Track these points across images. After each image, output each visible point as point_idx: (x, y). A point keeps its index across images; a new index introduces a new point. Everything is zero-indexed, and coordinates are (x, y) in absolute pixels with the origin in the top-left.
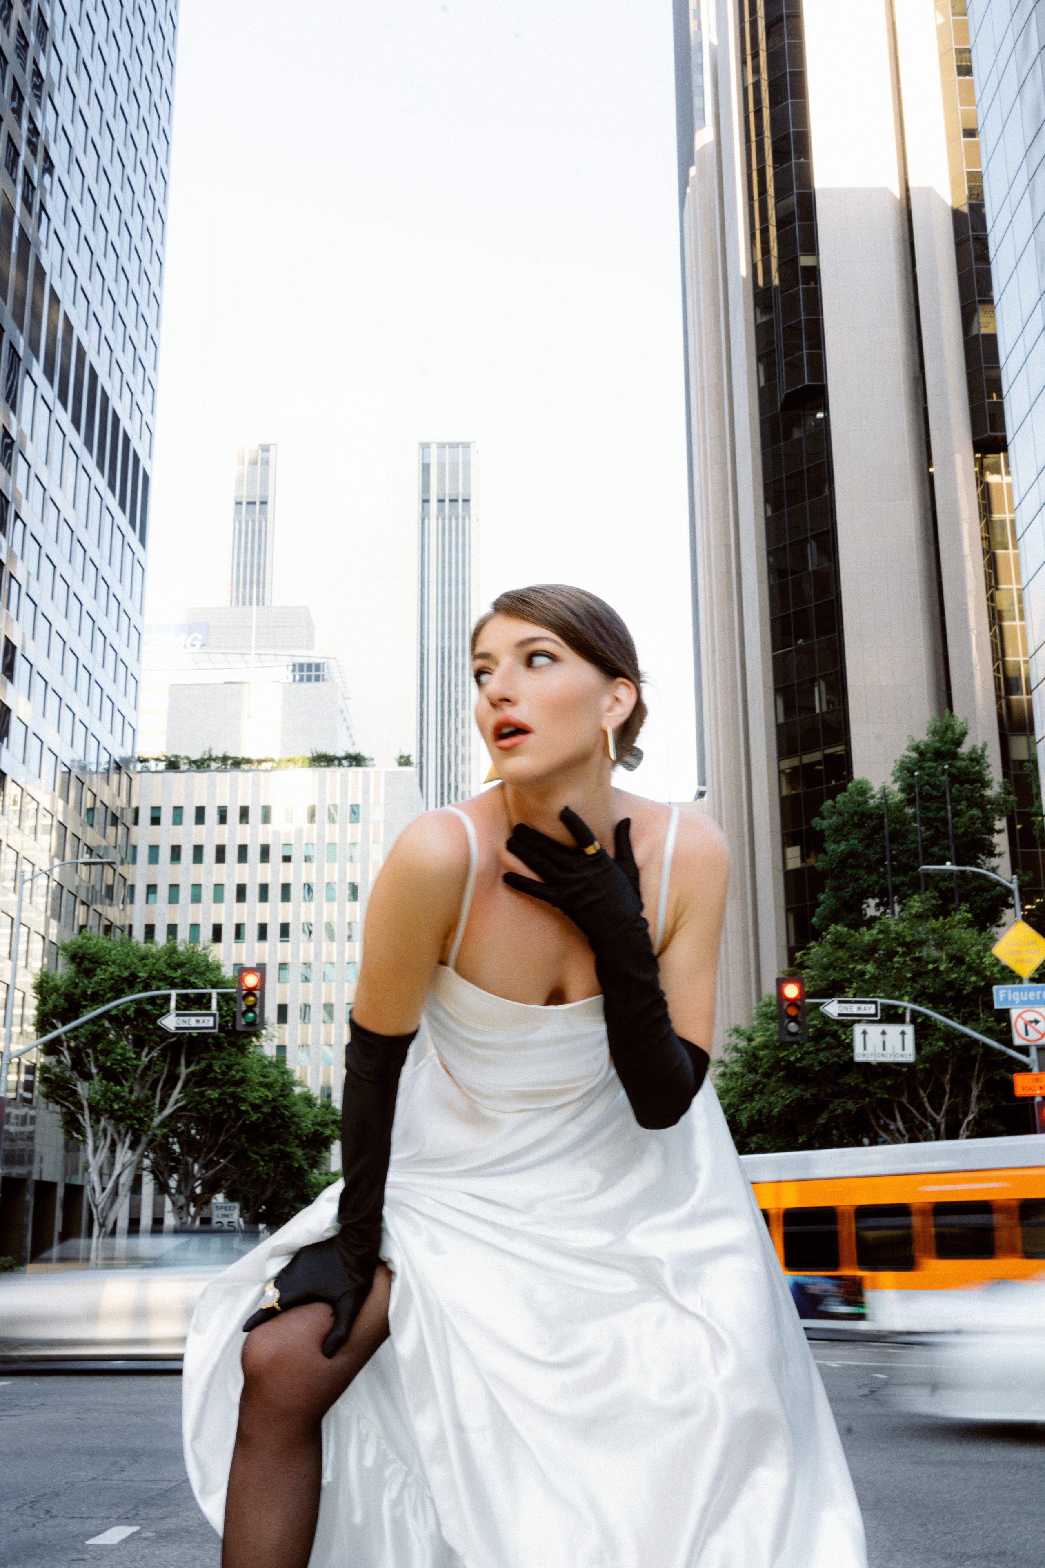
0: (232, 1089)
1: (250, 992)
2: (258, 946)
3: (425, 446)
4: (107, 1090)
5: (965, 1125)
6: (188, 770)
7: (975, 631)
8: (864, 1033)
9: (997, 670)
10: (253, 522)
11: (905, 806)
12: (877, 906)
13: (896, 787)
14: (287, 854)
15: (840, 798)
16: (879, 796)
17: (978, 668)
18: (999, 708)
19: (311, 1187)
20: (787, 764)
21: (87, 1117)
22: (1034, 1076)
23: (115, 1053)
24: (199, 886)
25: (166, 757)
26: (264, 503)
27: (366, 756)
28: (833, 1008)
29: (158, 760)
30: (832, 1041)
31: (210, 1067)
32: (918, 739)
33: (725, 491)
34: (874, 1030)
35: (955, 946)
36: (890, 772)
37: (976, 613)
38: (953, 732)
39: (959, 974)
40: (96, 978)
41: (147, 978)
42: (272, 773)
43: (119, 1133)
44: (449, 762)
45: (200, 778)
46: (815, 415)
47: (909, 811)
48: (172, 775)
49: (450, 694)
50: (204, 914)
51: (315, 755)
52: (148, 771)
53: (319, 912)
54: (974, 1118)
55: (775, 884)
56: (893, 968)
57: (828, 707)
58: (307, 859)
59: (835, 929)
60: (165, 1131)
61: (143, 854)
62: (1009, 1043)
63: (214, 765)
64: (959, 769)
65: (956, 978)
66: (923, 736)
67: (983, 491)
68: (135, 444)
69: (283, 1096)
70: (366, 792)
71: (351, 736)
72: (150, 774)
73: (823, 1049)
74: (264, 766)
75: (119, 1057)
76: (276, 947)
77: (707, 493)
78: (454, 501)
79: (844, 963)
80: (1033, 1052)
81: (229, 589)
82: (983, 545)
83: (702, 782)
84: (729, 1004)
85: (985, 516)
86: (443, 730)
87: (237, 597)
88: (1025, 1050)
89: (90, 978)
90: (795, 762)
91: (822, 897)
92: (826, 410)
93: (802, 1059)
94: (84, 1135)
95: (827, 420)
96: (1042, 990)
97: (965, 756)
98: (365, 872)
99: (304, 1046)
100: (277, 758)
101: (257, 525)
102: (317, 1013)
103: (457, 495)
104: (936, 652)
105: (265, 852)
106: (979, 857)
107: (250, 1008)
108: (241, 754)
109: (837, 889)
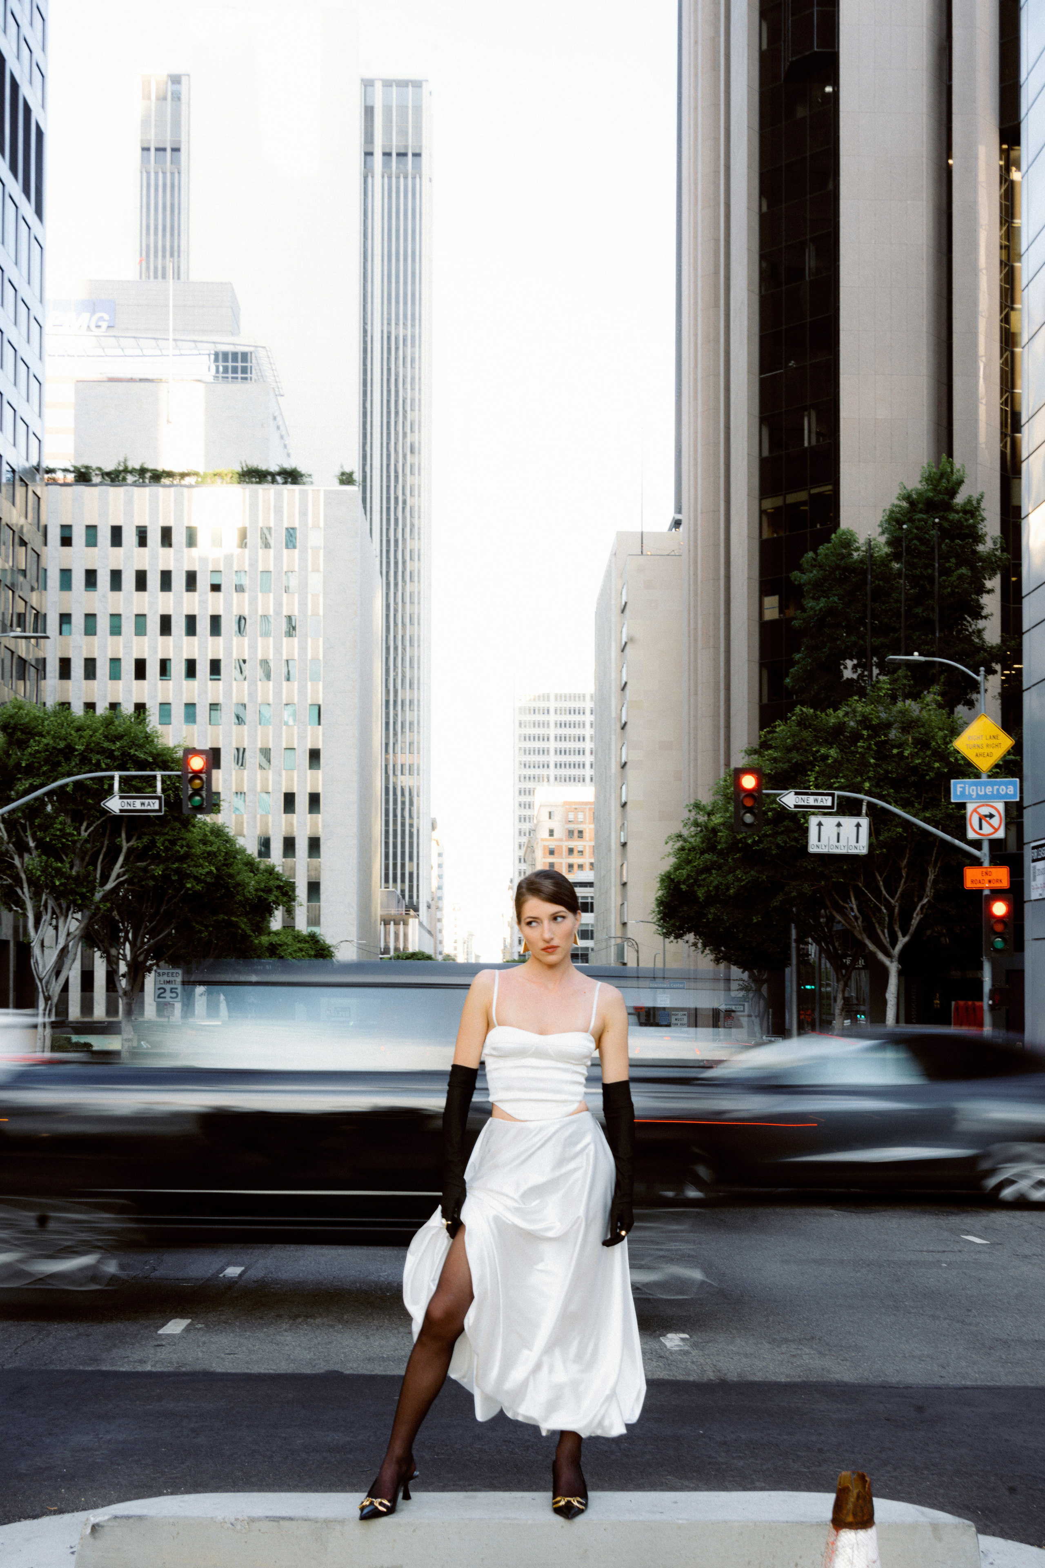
0: (175, 866)
1: (197, 774)
2: (187, 684)
3: (368, 84)
4: (47, 865)
5: (918, 908)
6: (101, 484)
7: (984, 359)
8: (820, 824)
9: (1005, 403)
10: (164, 173)
11: (891, 560)
12: (855, 667)
13: (883, 539)
14: (216, 582)
15: (822, 550)
16: (864, 549)
17: (984, 401)
18: (1004, 446)
19: (255, 950)
20: (768, 504)
21: (26, 890)
22: (984, 870)
23: (53, 828)
24: (119, 616)
25: (75, 467)
26: (176, 150)
27: (303, 472)
28: (790, 799)
29: (65, 470)
30: (791, 824)
31: (153, 842)
32: (910, 488)
33: (717, 172)
34: (830, 822)
35: (922, 730)
36: (878, 523)
37: (986, 337)
38: (948, 481)
39: (923, 759)
40: (29, 750)
41: (84, 751)
42: (196, 489)
43: (60, 906)
44: (396, 472)
45: (115, 494)
46: (825, 87)
47: (896, 566)
48: (82, 489)
49: (397, 392)
50: (125, 647)
51: (245, 469)
52: (54, 482)
53: (253, 647)
54: (929, 902)
55: (750, 635)
56: (857, 752)
57: (818, 440)
58: (240, 589)
59: (801, 710)
60: (108, 905)
61: (54, 579)
62: (963, 837)
63: (130, 479)
64: (951, 522)
65: (920, 764)
66: (915, 483)
67: (1006, 191)
68: (25, 90)
69: (226, 865)
70: (304, 513)
71: (285, 446)
72: (58, 487)
73: (782, 833)
74: (187, 480)
75: (58, 833)
76: (206, 686)
77: (696, 173)
78: (402, 155)
79: (808, 745)
80: (986, 846)
81: (138, 259)
82: (1001, 254)
83: (679, 510)
84: (696, 760)
85: (1006, 221)
86: (389, 434)
87: (148, 268)
88: (977, 844)
89: (24, 750)
90: (778, 501)
91: (797, 656)
92: (836, 84)
93: (760, 841)
94: (24, 909)
95: (836, 94)
96: (1000, 784)
97: (959, 507)
98: (303, 604)
99: (239, 793)
100: (201, 471)
101: (168, 175)
102: (253, 758)
103: (406, 147)
104: (939, 382)
105: (191, 580)
106: (965, 619)
107: (197, 792)
108: (161, 467)
109: (813, 648)
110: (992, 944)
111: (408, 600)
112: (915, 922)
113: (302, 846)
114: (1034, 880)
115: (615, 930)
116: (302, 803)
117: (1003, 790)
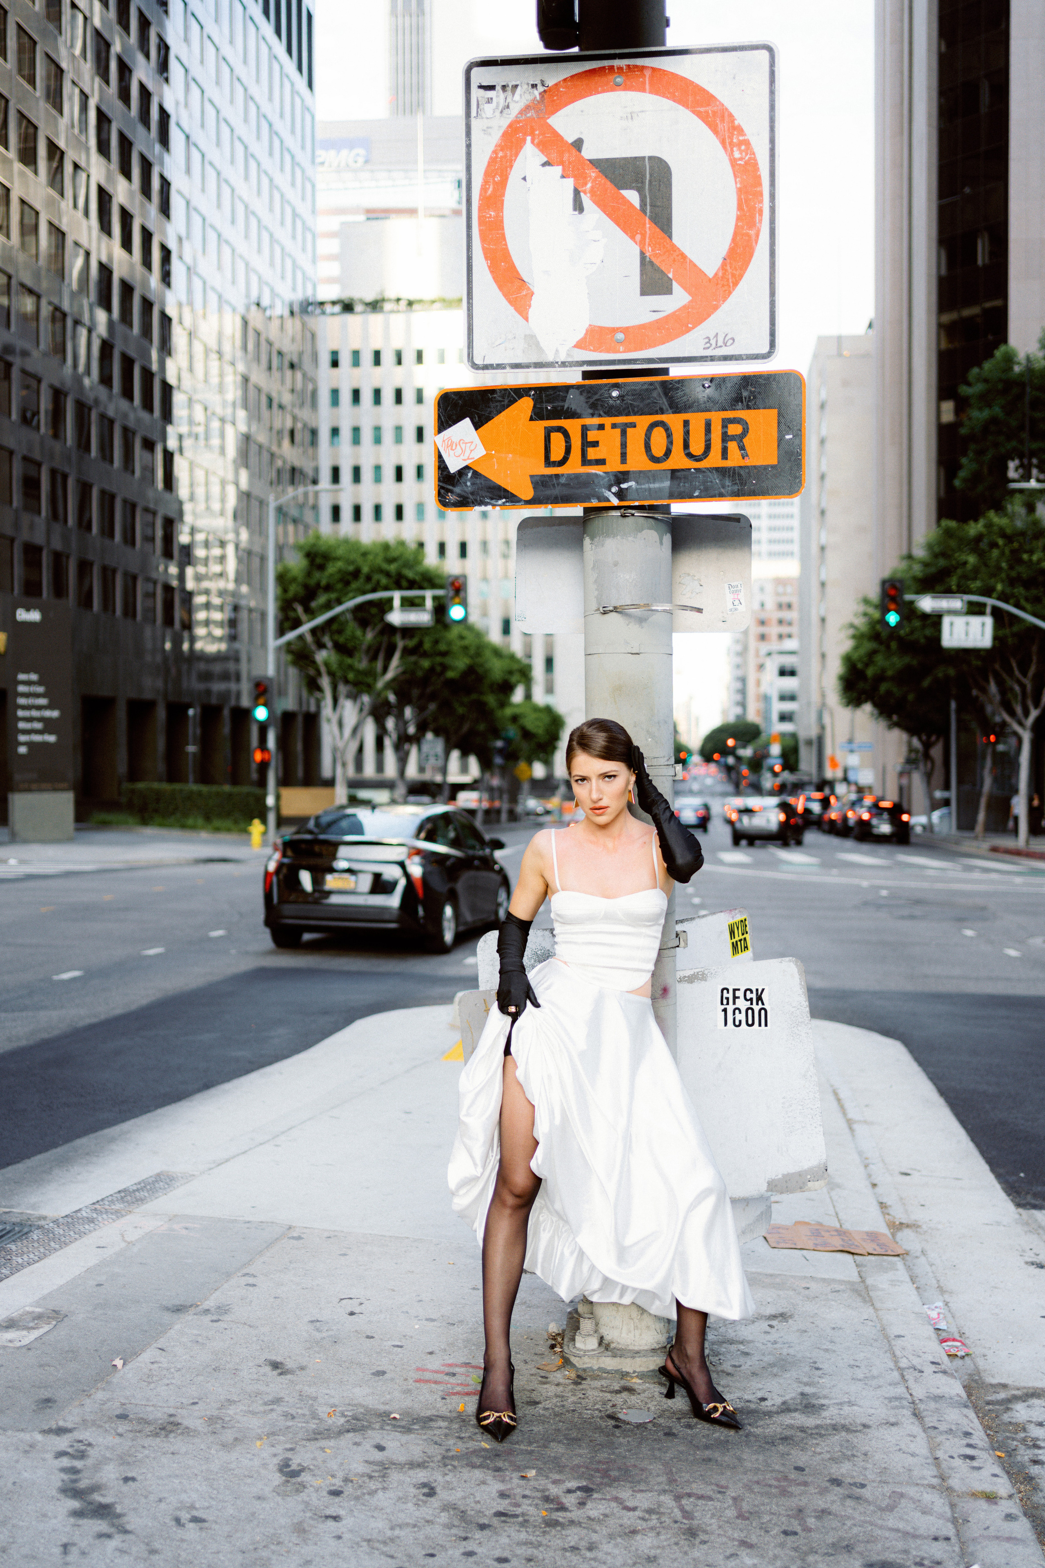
0: (439, 660)
4: (341, 660)
6: (364, 312)
8: (952, 624)
10: (411, 16)
12: (1016, 468)
13: (1039, 355)
15: (986, 365)
16: (1023, 363)
20: (946, 318)
21: (325, 680)
23: (347, 633)
24: (380, 427)
25: (340, 299)
28: (928, 602)
29: (333, 302)
31: (422, 644)
34: (960, 622)
36: (1037, 339)
40: (327, 572)
41: (368, 573)
43: (353, 691)
45: (376, 320)
48: (349, 318)
52: (324, 313)
55: (929, 436)
57: (990, 260)
60: (387, 689)
61: (324, 398)
63: (387, 306)
72: (328, 317)
81: (390, 98)
87: (398, 105)
89: (322, 572)
90: (954, 315)
91: (965, 460)
99: (484, 579)
101: (414, 18)
102: (495, 549)
108: (412, 295)
109: (980, 453)
115: (815, 698)
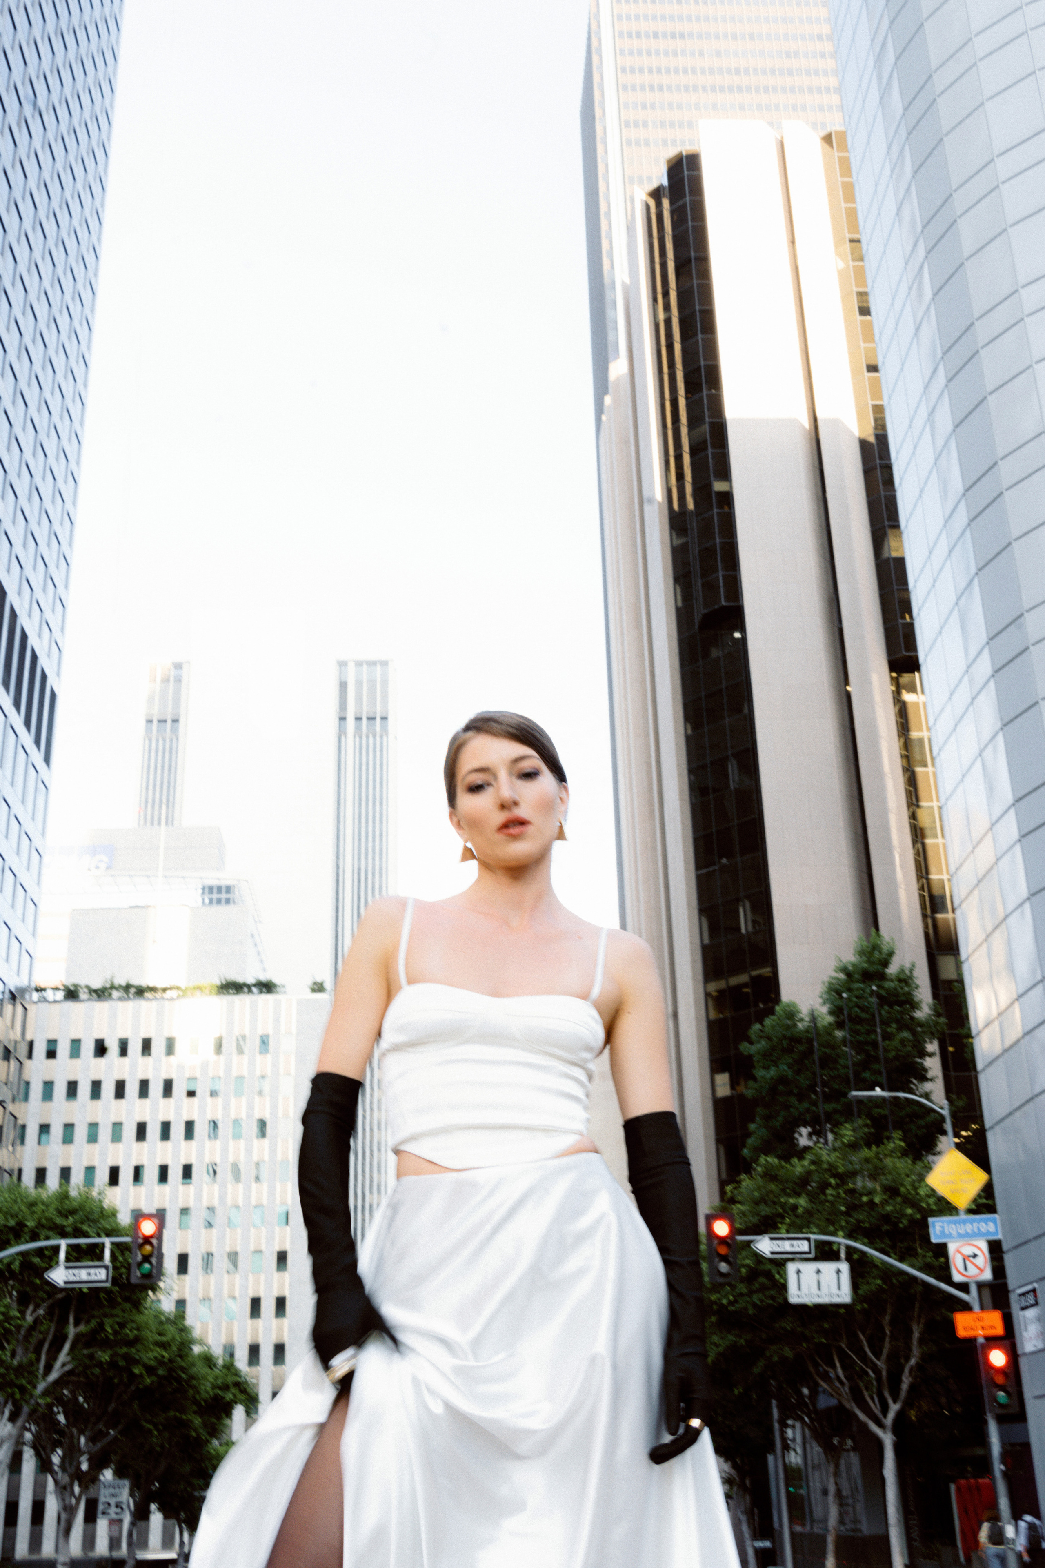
0: (124, 1350)
1: (147, 1240)
2: (158, 1189)
3: (342, 664)
5: (907, 1370)
6: (88, 999)
7: (898, 850)
8: (798, 1272)
9: (922, 888)
10: (164, 740)
11: (834, 1029)
12: (810, 1135)
13: (824, 1009)
14: (191, 1089)
15: (768, 1021)
16: (807, 1019)
17: (903, 887)
18: (926, 927)
20: (713, 987)
22: (975, 1316)
24: (96, 1124)
25: (65, 986)
26: (175, 721)
27: (277, 983)
28: (765, 1245)
29: (56, 989)
31: (101, 1325)
32: (845, 960)
34: (808, 1269)
35: (889, 1177)
36: (818, 993)
37: (898, 831)
38: (881, 952)
39: (894, 1206)
41: (36, 1227)
42: (178, 1002)
45: (101, 1008)
46: (733, 635)
47: (839, 1034)
48: (71, 1005)
50: (100, 1155)
51: (224, 982)
52: (44, 1000)
53: (225, 1150)
54: (917, 1363)
55: (704, 1112)
56: (827, 1201)
57: (754, 927)
58: (213, 1094)
59: (766, 1161)
60: (49, 1399)
61: (36, 1090)
62: (949, 1281)
63: (115, 994)
64: (887, 990)
65: (892, 1211)
66: (850, 957)
67: (900, 710)
68: (43, 661)
69: (180, 1356)
70: (277, 1021)
71: (262, 962)
72: (47, 1004)
73: (757, 1291)
74: (169, 994)
76: (177, 1190)
78: (371, 719)
79: (775, 1197)
80: (973, 1289)
81: (137, 810)
82: (902, 762)
85: (903, 734)
87: (145, 818)
88: (964, 1287)
90: (721, 984)
91: (752, 1127)
92: (743, 630)
93: (736, 1301)
95: (744, 640)
96: (979, 1221)
97: (893, 977)
98: (274, 1107)
99: (206, 1299)
100: (183, 986)
101: (168, 741)
102: (220, 1263)
103: (375, 713)
104: (859, 870)
105: (168, 1088)
106: (912, 1082)
107: (147, 1259)
108: (144, 982)
109: (767, 1118)
110: (995, 1399)
111: (375, 1106)
112: (905, 1386)
113: (267, 1354)
114: (1026, 1329)
116: (268, 1307)
117: (983, 1227)
